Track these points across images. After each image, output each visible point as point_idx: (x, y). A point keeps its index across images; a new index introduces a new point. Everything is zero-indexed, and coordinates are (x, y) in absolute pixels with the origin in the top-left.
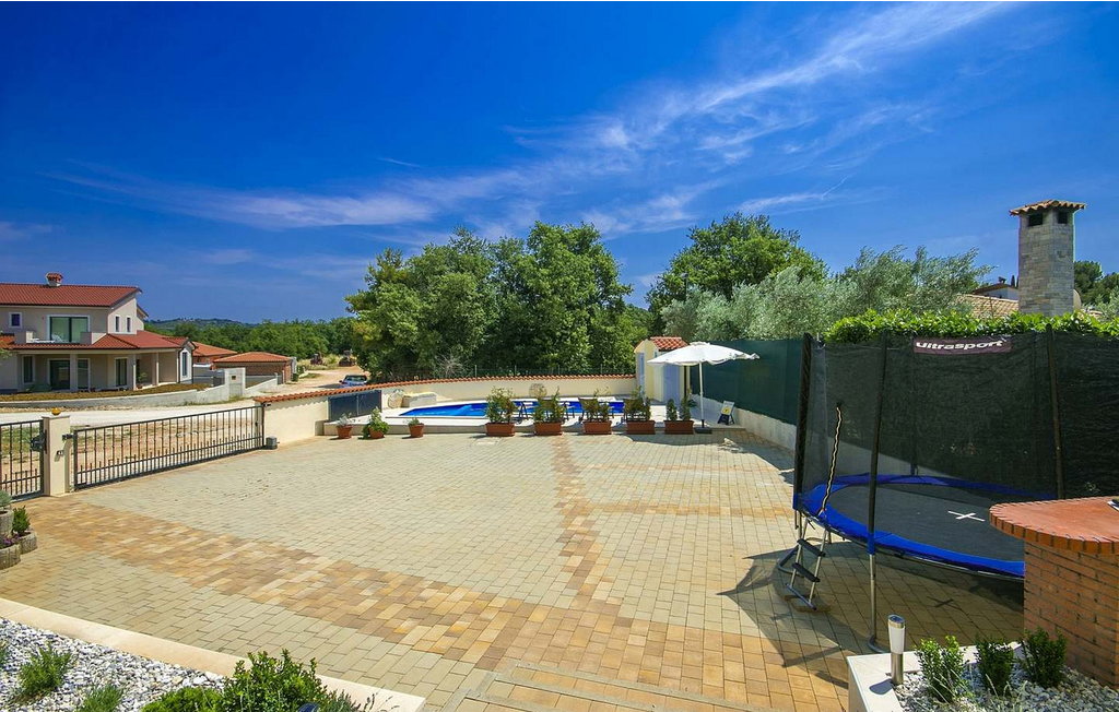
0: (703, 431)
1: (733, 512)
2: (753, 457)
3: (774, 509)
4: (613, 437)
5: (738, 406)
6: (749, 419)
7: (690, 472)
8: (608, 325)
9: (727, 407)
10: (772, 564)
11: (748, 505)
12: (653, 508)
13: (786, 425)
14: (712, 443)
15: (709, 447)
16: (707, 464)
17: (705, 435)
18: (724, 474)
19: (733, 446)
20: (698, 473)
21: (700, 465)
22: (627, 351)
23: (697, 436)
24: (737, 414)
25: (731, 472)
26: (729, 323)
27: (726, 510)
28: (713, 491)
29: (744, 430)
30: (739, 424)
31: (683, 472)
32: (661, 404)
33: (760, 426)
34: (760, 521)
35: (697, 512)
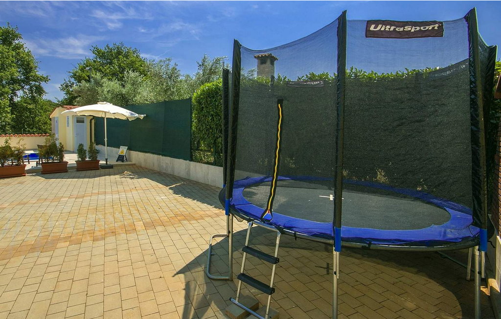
0: (108, 167)
1: (146, 226)
2: (145, 181)
3: (176, 215)
4: (28, 178)
5: (130, 149)
6: (138, 157)
7: (102, 197)
8: (30, 104)
9: (123, 150)
10: (199, 274)
11: (155, 216)
12: (66, 239)
13: (164, 157)
14: (115, 174)
15: (112, 177)
16: (114, 188)
17: (108, 169)
18: (129, 195)
19: (130, 175)
20: (109, 197)
21: (108, 190)
22: (46, 123)
23: (103, 171)
24: (129, 155)
25: (134, 192)
26: (122, 95)
27: (139, 225)
28: (125, 210)
29: (135, 164)
30: (131, 162)
31: (94, 197)
32: (73, 152)
33: (145, 160)
34: (171, 229)
35: (114, 233)
